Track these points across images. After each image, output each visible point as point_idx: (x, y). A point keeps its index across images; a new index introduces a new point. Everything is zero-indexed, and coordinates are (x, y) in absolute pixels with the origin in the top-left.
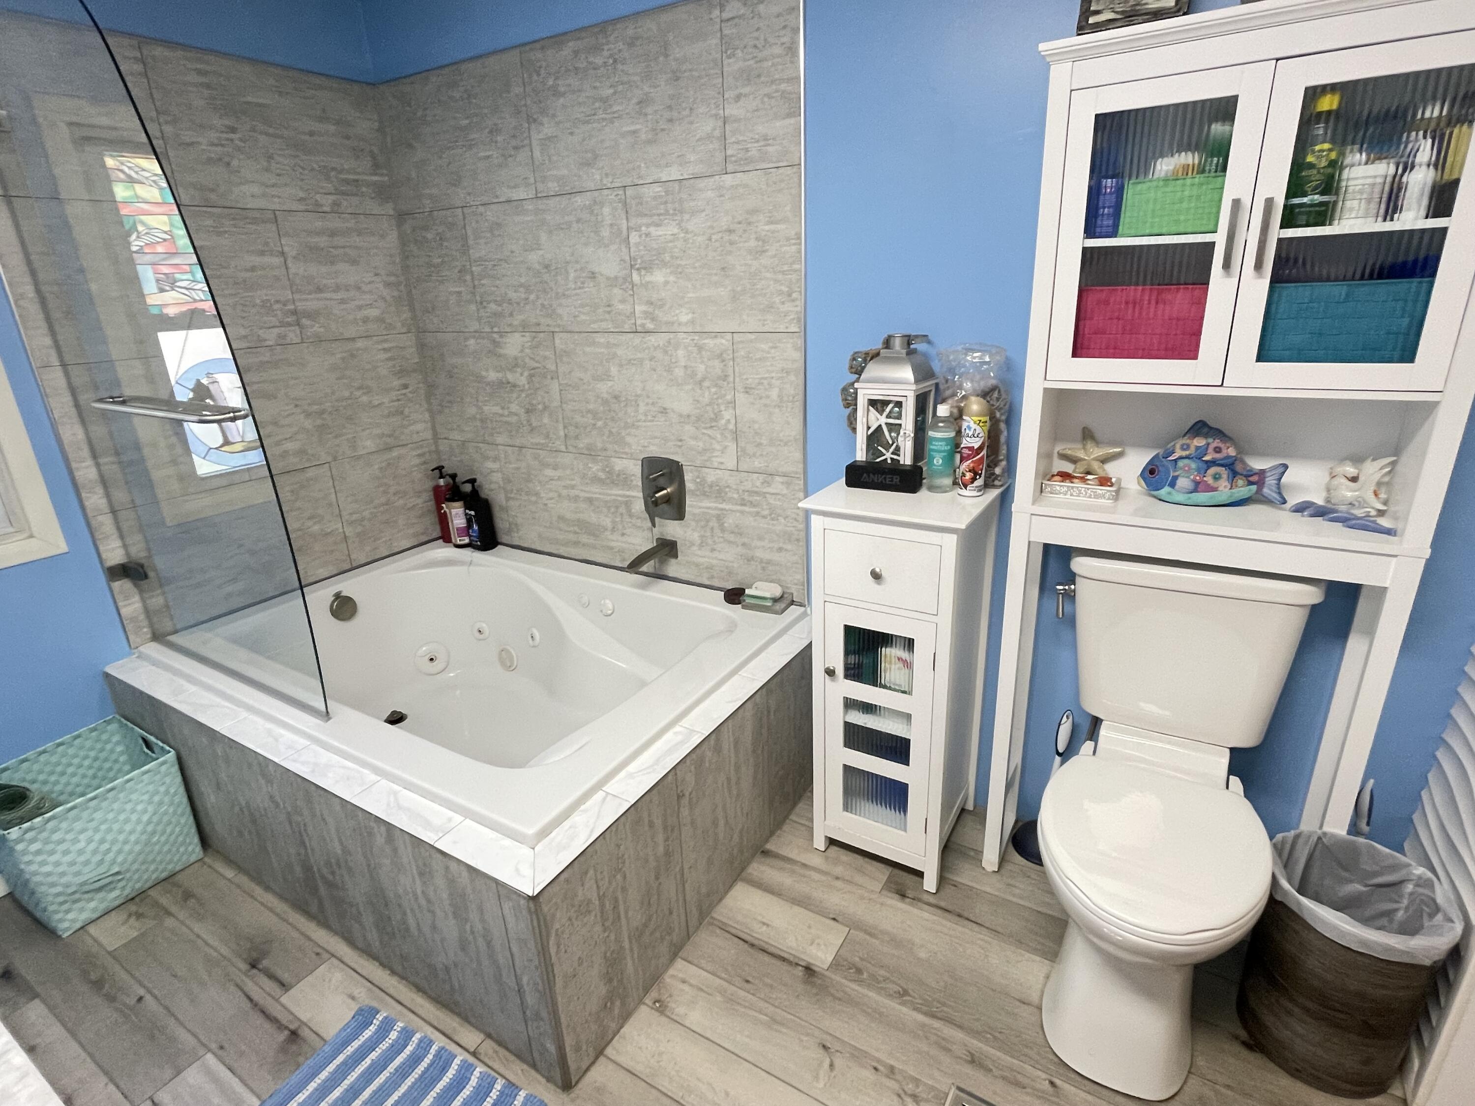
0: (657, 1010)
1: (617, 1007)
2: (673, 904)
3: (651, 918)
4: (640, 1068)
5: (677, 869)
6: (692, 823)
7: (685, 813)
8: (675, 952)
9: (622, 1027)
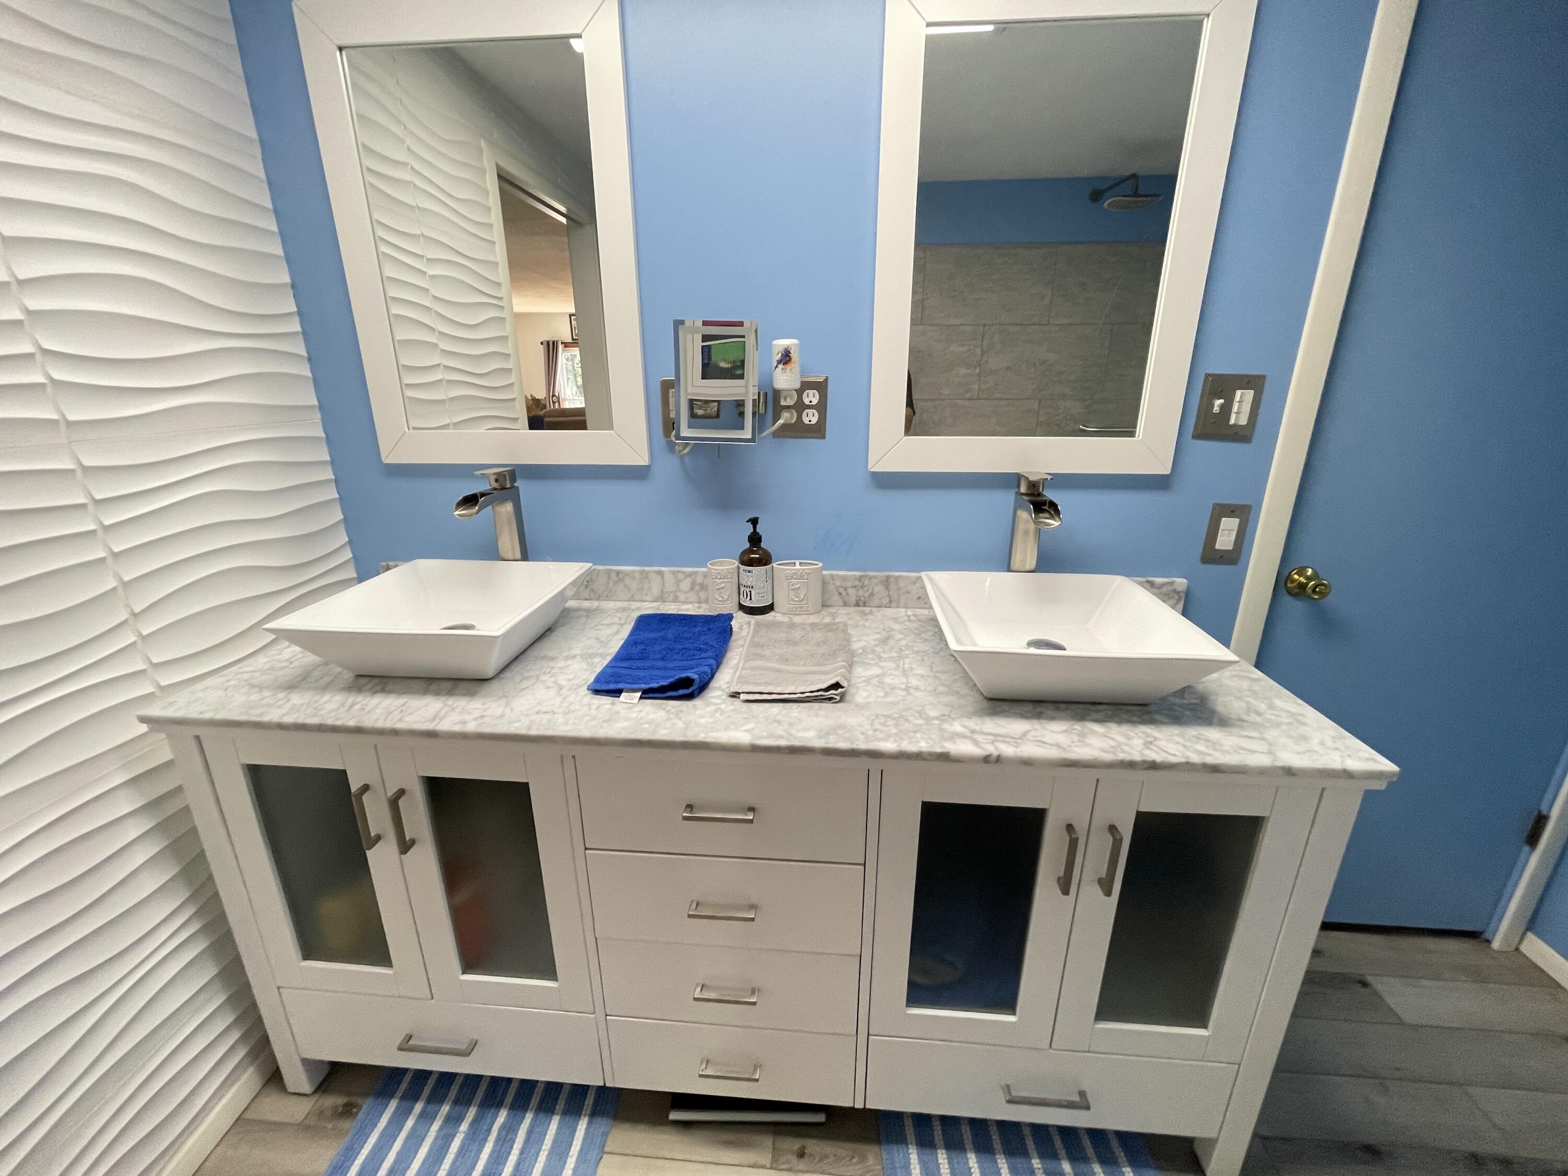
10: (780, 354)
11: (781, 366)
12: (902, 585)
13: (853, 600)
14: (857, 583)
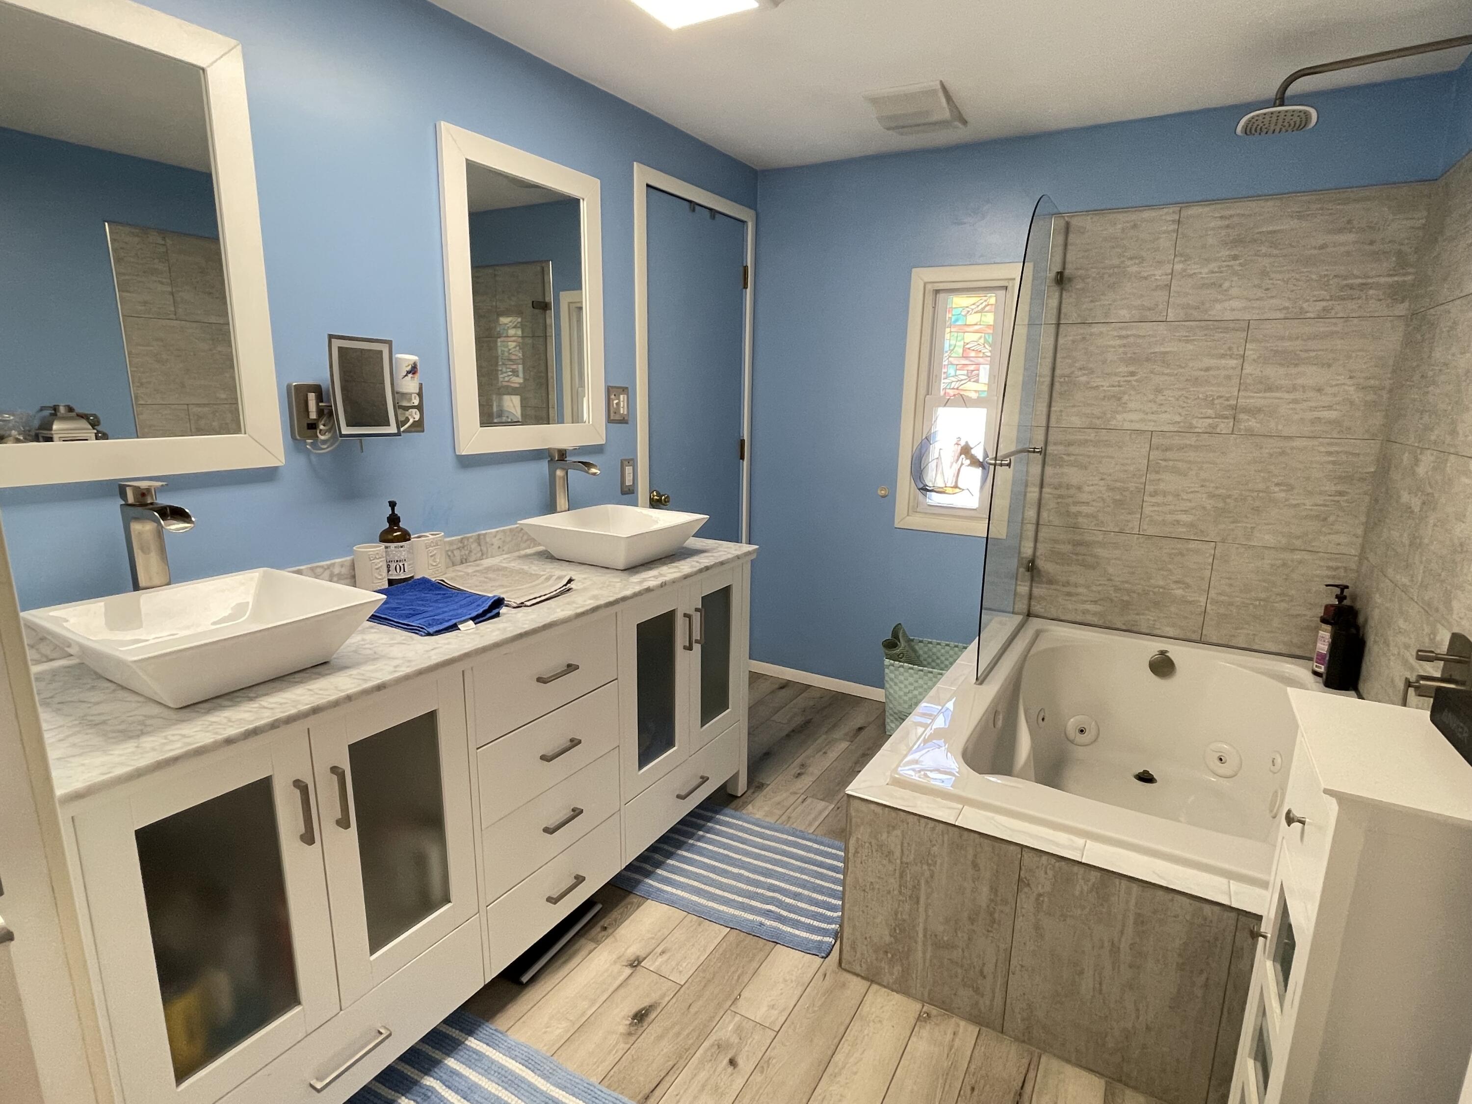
0: (919, 1016)
1: (897, 969)
2: (989, 969)
3: (954, 947)
4: (865, 1008)
5: (1002, 946)
6: (1037, 927)
7: (1027, 904)
8: (977, 1019)
9: (897, 992)
10: (410, 367)
11: (410, 375)
12: (488, 540)
13: (458, 558)
14: (460, 545)
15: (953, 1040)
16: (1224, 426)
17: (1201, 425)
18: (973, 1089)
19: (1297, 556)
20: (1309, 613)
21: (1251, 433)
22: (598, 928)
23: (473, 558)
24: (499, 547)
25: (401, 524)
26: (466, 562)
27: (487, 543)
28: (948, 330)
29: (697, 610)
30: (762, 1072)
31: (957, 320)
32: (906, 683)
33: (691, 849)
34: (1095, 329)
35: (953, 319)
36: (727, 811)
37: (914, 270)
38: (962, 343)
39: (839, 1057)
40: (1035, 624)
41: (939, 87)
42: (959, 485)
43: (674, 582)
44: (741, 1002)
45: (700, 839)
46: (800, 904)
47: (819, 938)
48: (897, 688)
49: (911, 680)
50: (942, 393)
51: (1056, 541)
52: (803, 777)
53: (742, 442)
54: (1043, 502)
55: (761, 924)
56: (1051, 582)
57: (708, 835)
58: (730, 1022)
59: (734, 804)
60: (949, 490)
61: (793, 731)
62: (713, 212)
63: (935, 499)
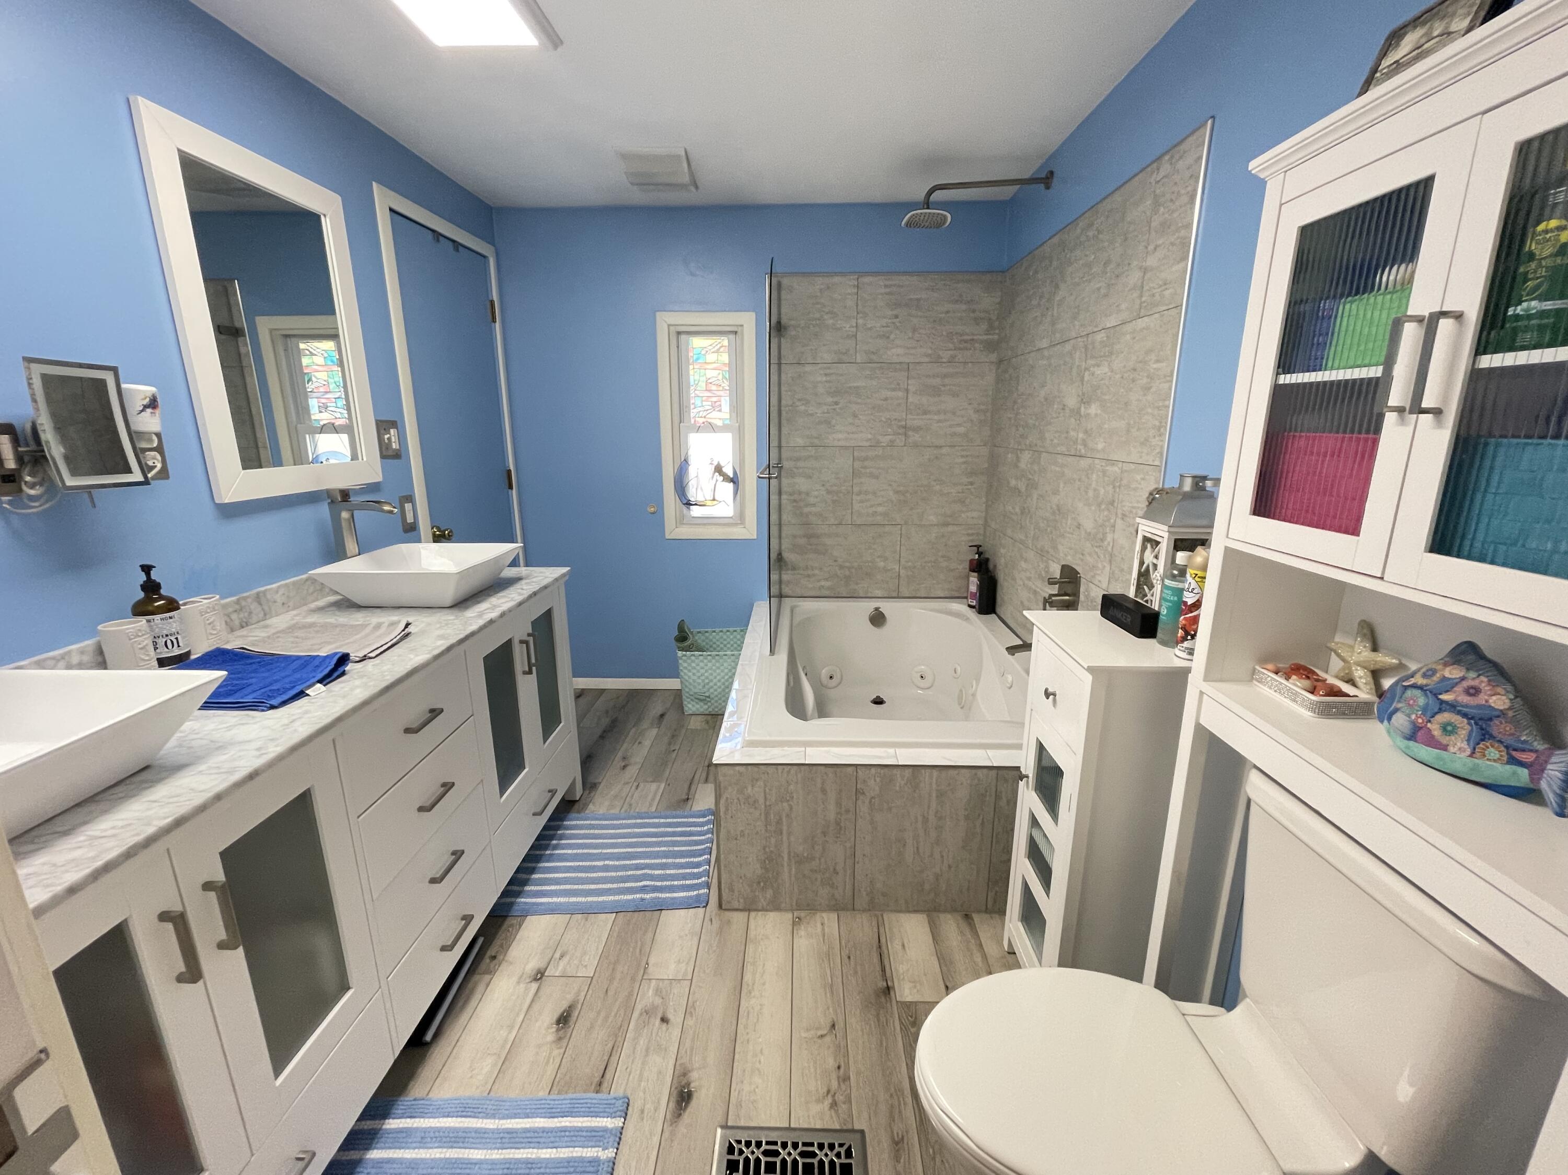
0: (793, 922)
1: (769, 893)
2: (839, 868)
3: (813, 859)
4: (752, 933)
5: (848, 845)
6: (872, 822)
7: (864, 808)
8: (836, 907)
9: (771, 911)
10: (148, 400)
11: (149, 410)
12: (269, 596)
13: (237, 622)
14: (237, 607)
15: (823, 930)
16: (900, 440)
17: (885, 440)
18: (849, 957)
19: (950, 528)
20: (961, 567)
21: (916, 445)
22: (487, 960)
23: (255, 619)
24: (283, 604)
25: (163, 592)
26: (247, 625)
27: (268, 600)
28: (691, 367)
29: (529, 635)
30: (692, 1016)
31: (698, 359)
32: (698, 668)
33: (551, 858)
34: (808, 368)
35: (695, 357)
36: (573, 815)
37: (658, 314)
38: (703, 379)
39: (748, 977)
40: (787, 603)
41: (683, 153)
42: (716, 498)
43: (510, 610)
44: (651, 969)
45: (556, 847)
46: (668, 872)
47: (695, 893)
48: (690, 674)
49: (702, 664)
50: (692, 421)
51: (795, 537)
52: (629, 768)
53: (509, 472)
54: (783, 507)
55: (642, 900)
56: (794, 569)
57: (563, 842)
58: (649, 988)
59: (576, 806)
60: (709, 503)
61: (604, 731)
62: (456, 244)
63: (696, 511)
